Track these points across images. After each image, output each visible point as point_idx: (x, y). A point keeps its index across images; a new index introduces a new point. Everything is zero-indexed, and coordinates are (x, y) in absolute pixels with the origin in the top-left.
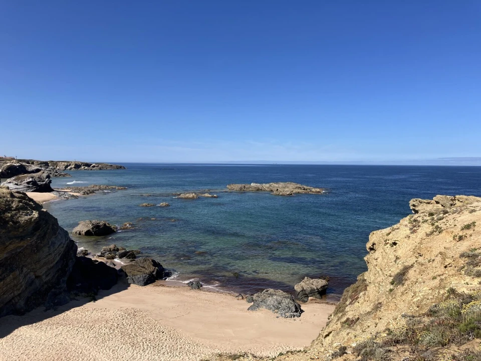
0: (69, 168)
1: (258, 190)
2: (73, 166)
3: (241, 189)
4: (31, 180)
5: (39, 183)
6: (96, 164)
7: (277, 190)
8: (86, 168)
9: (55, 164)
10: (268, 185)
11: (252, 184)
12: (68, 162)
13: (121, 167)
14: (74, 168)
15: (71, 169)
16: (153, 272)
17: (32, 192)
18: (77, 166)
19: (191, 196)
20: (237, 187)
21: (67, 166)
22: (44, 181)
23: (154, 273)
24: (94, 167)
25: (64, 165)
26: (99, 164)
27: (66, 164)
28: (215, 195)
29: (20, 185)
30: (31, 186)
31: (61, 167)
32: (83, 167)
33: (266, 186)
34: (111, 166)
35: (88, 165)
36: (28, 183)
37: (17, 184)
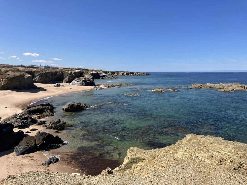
0: (124, 74)
1: (211, 87)
2: (125, 74)
3: (199, 87)
4: (84, 80)
5: (88, 81)
6: (137, 73)
7: (224, 88)
8: (132, 74)
9: (118, 73)
10: (218, 85)
11: (208, 84)
12: (124, 72)
13: (148, 74)
14: (126, 75)
15: (125, 75)
16: (38, 144)
17: (84, 85)
18: (128, 74)
19: (160, 90)
20: (196, 85)
21: (123, 74)
22: (90, 80)
23: (38, 146)
24: (136, 74)
25: (122, 73)
26: (138, 73)
27: (123, 73)
28: (176, 90)
29: (80, 82)
30: (84, 82)
31: (121, 74)
32: (130, 74)
33: (216, 85)
34: (144, 73)
35: (133, 73)
36: (83, 81)
37: (78, 82)
